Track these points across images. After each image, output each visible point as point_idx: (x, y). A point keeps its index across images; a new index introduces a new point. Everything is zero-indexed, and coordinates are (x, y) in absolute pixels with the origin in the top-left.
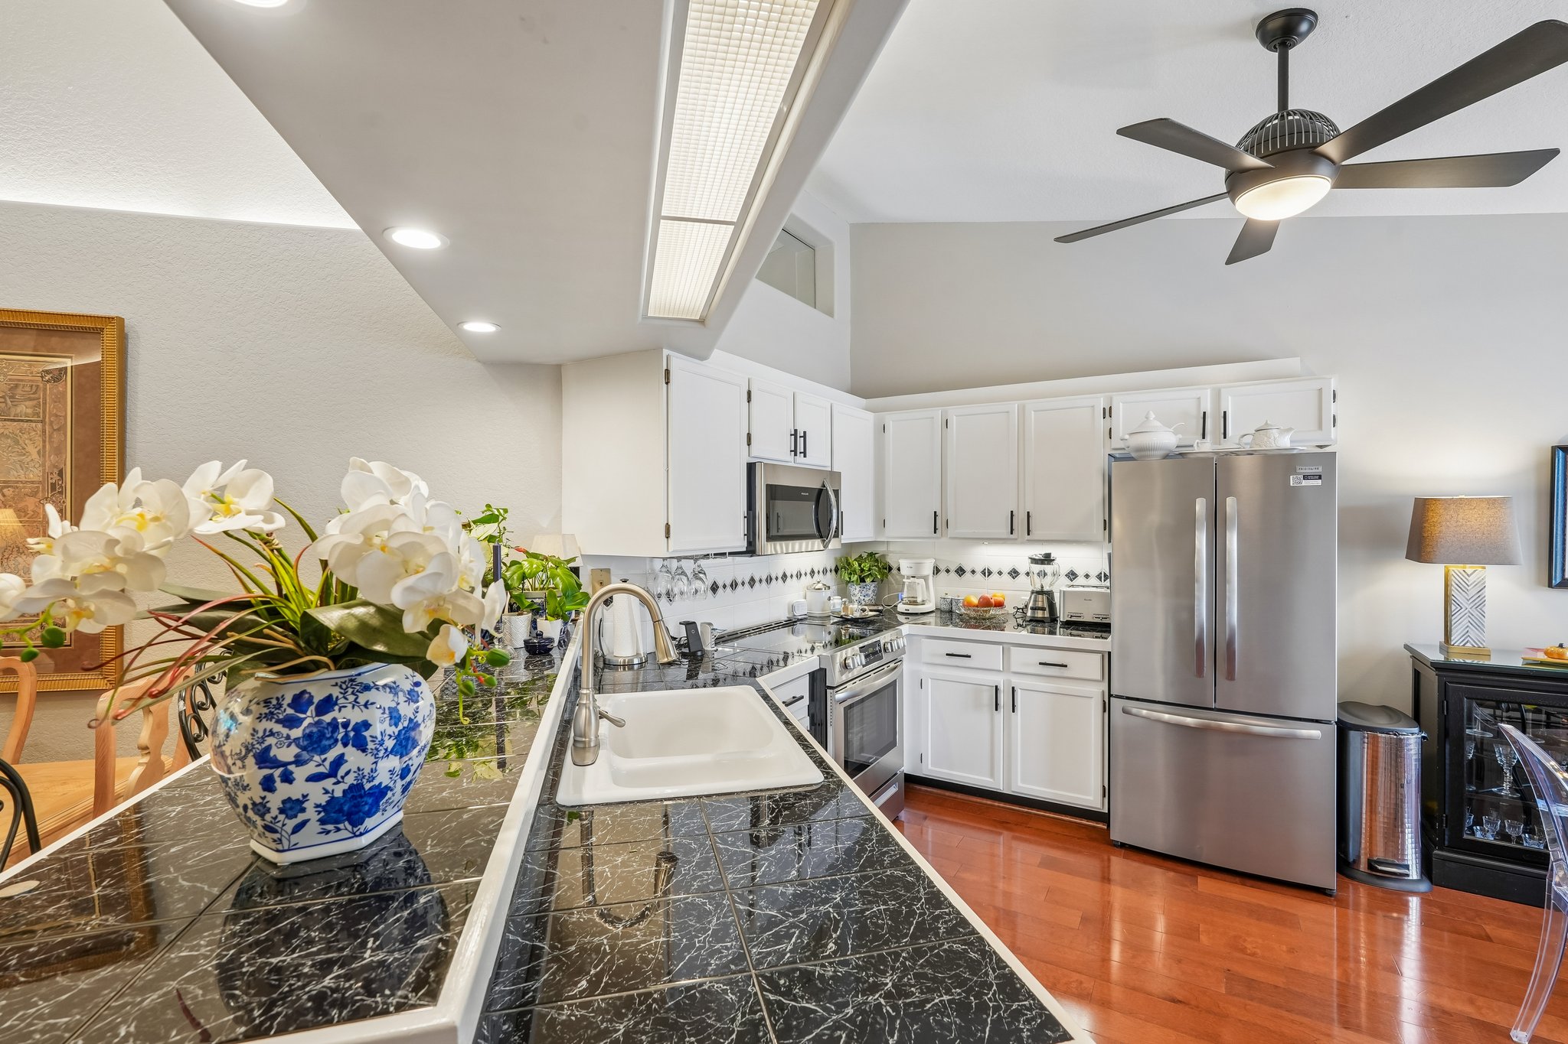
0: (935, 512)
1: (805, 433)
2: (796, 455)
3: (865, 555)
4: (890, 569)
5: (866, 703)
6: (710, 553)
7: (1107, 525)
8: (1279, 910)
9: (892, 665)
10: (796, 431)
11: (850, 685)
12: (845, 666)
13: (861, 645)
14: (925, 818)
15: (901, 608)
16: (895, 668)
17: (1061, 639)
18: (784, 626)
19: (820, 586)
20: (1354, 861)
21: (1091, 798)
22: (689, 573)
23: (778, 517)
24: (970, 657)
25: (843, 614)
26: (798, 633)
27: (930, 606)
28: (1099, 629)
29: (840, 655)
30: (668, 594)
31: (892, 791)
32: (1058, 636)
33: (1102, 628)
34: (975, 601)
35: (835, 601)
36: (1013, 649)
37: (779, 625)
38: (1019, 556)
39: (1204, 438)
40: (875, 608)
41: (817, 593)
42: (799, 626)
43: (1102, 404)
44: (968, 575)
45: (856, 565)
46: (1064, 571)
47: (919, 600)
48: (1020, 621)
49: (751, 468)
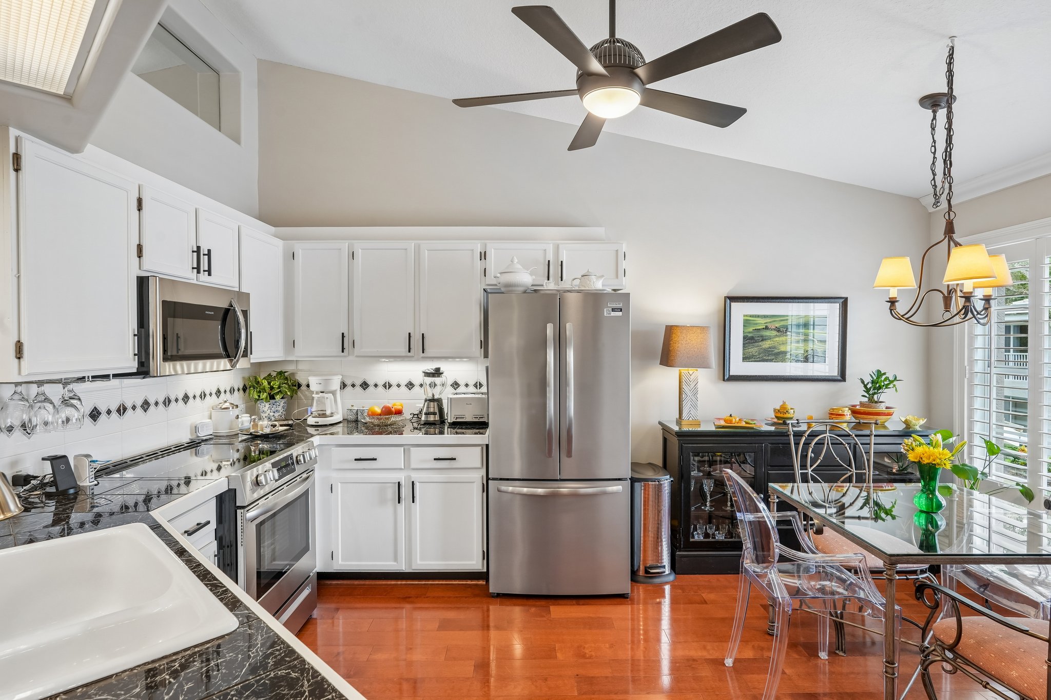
0: (343, 334)
1: (209, 251)
2: (198, 272)
3: (274, 374)
4: (299, 386)
5: (278, 517)
6: (86, 375)
7: (484, 344)
8: (601, 618)
9: (304, 475)
10: (199, 248)
11: (261, 502)
12: (257, 483)
13: (273, 461)
14: (337, 609)
15: (311, 421)
16: (308, 478)
17: (449, 437)
18: (186, 448)
19: (227, 405)
20: (637, 570)
21: (474, 562)
22: (57, 401)
23: (178, 337)
24: (376, 459)
25: (252, 431)
26: (203, 454)
27: (338, 418)
28: (478, 427)
29: (251, 474)
30: (23, 426)
31: (306, 592)
32: (446, 435)
33: (480, 426)
34: (378, 410)
35: (244, 419)
36: (412, 449)
37: (179, 448)
38: (414, 370)
39: (548, 280)
40: (286, 422)
41: (225, 412)
42: (203, 447)
43: (479, 249)
44: (371, 388)
45: (265, 383)
46: (450, 382)
47: (328, 413)
48: (415, 425)
49: (142, 283)
